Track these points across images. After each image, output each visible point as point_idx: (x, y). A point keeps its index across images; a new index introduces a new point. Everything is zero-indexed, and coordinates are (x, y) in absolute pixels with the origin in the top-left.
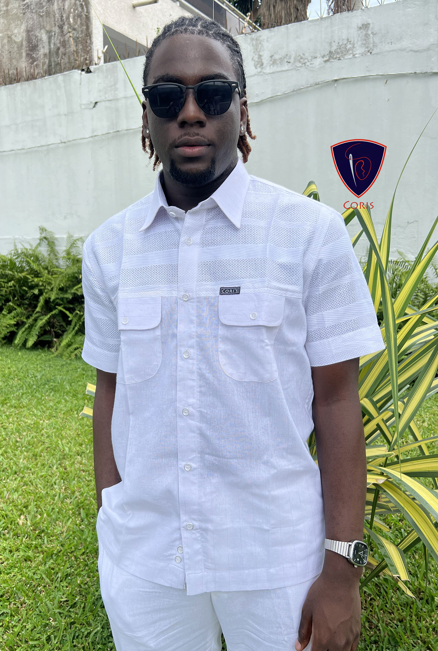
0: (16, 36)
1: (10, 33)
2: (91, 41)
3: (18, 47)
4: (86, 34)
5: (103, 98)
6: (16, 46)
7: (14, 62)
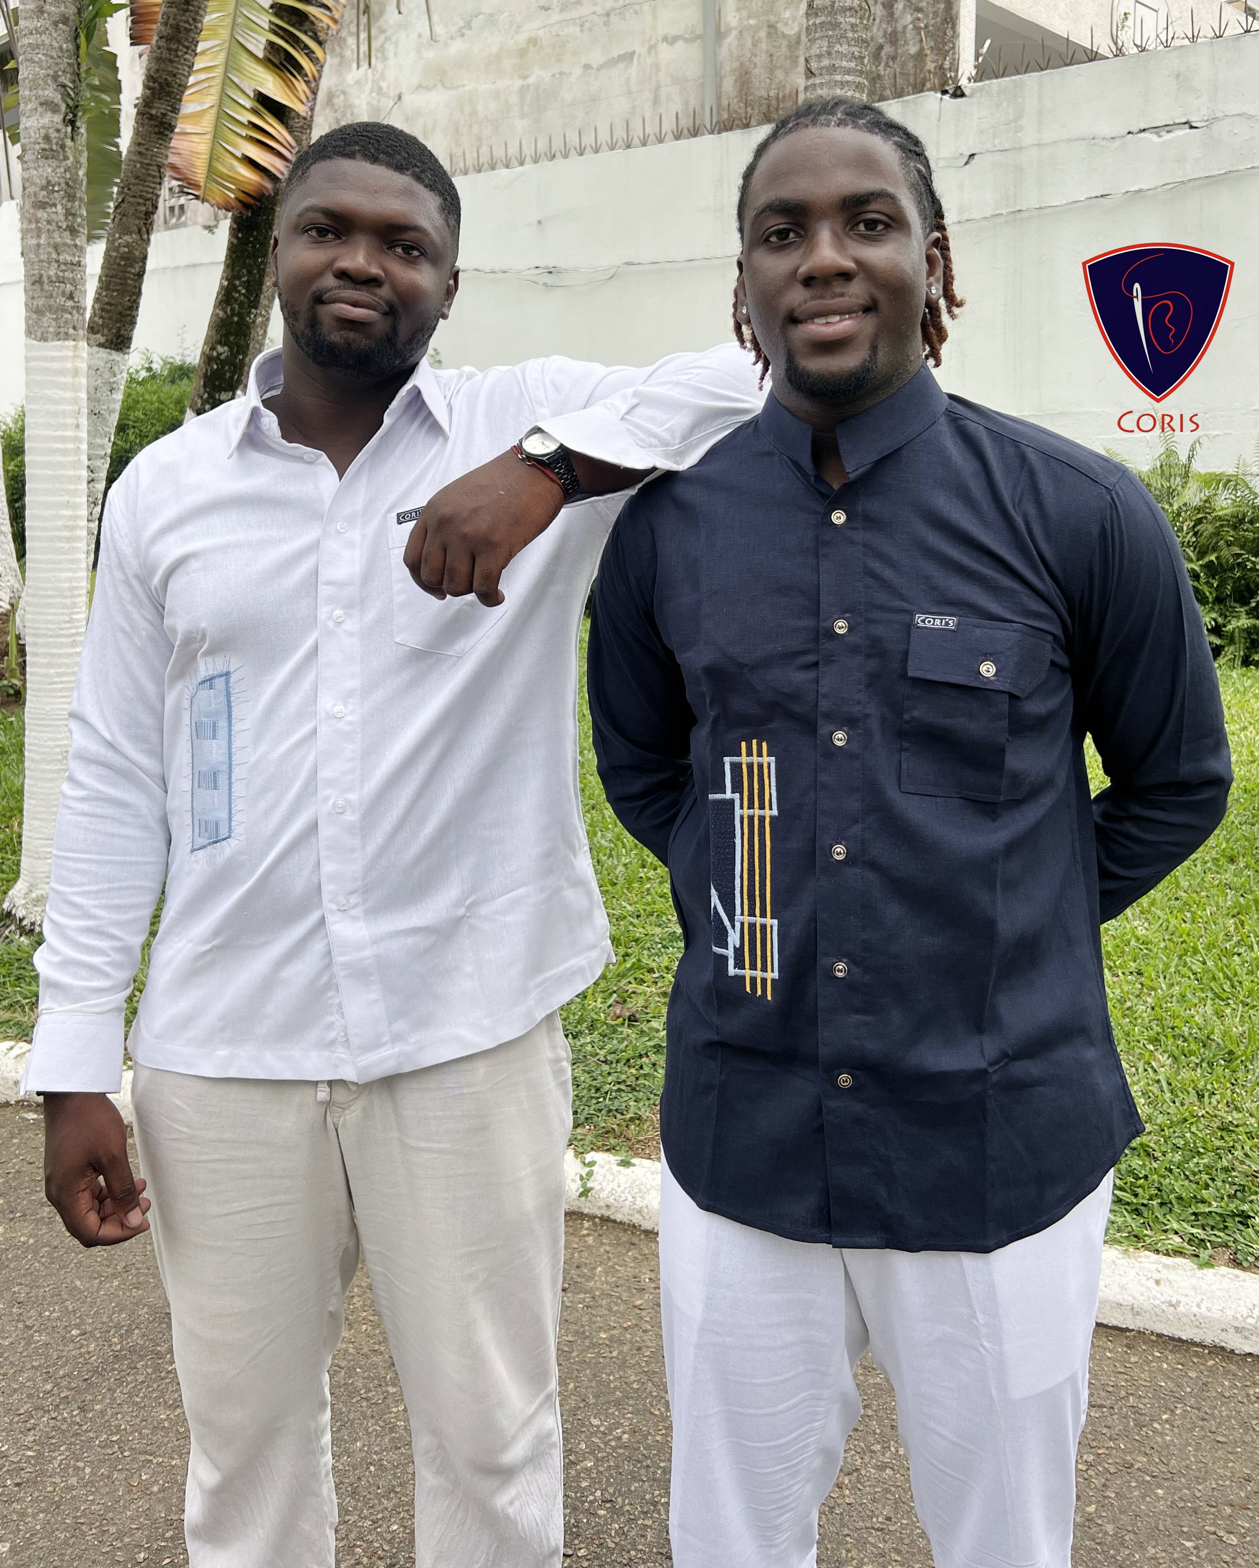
0: (786, 24)
1: (772, 18)
2: (954, 32)
3: (790, 46)
4: (945, 20)
5: (989, 146)
6: (785, 43)
7: (780, 75)
